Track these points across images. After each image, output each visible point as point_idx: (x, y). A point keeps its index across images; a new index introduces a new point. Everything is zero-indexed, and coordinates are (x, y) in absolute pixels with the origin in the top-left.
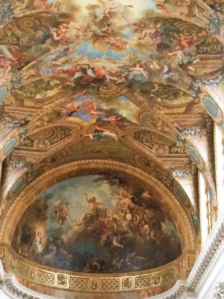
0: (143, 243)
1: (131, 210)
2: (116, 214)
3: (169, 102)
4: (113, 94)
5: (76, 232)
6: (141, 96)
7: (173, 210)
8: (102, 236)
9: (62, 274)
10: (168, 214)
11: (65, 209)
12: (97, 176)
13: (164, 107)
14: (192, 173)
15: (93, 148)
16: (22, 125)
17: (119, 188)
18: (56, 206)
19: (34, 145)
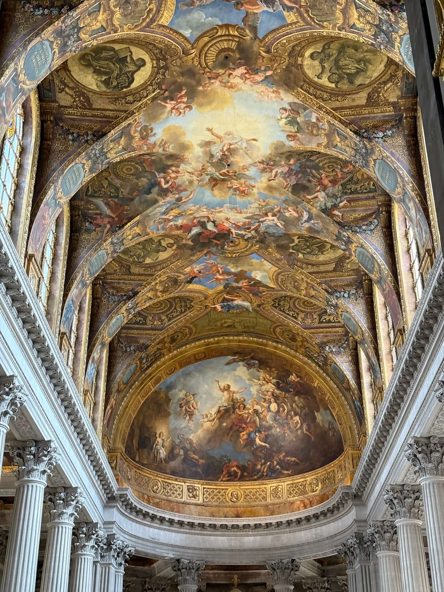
0: (294, 439)
1: (276, 398)
2: (257, 404)
3: (313, 258)
4: (242, 252)
5: (208, 430)
6: (277, 252)
7: (328, 395)
8: (241, 434)
9: (193, 485)
10: (322, 400)
11: (192, 402)
12: (230, 358)
13: (308, 264)
14: (349, 347)
15: (223, 322)
16: (129, 298)
17: (259, 371)
18: (180, 398)
19: (148, 322)
